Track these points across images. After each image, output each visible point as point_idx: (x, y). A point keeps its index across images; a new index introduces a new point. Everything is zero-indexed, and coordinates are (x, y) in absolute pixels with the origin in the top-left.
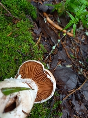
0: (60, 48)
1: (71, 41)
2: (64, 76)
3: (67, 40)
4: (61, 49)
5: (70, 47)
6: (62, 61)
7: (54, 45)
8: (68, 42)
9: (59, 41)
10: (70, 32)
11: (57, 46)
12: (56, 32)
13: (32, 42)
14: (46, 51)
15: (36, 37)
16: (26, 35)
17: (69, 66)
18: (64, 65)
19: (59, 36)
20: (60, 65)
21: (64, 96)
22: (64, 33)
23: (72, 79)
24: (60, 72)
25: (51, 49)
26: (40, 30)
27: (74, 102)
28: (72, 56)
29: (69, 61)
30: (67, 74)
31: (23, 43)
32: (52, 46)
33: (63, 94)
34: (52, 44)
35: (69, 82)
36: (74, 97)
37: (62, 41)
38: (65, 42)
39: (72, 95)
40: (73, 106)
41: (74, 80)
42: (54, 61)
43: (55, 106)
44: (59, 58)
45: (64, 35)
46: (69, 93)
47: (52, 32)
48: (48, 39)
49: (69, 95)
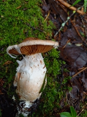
0: (69, 26)
1: (81, 20)
2: (74, 54)
4: (71, 28)
5: (80, 25)
6: (72, 40)
7: (63, 22)
8: (78, 21)
9: (69, 18)
10: (80, 10)
11: (66, 25)
13: (41, 17)
14: (55, 27)
15: (45, 13)
16: (35, 9)
17: (79, 45)
18: (74, 44)
19: (68, 14)
20: (70, 44)
21: (73, 73)
23: (82, 57)
24: (70, 50)
25: (61, 26)
26: (49, 7)
27: (83, 80)
28: (83, 34)
29: (79, 39)
30: (76, 52)
31: (32, 17)
32: (61, 24)
33: (72, 71)
34: (61, 21)
35: (79, 59)
36: (84, 75)
37: (72, 18)
38: (74, 20)
39: (82, 73)
40: (82, 84)
41: (84, 58)
42: (63, 39)
43: (64, 82)
44: (69, 36)
45: (74, 12)
46: (78, 71)
47: (61, 11)
48: (57, 16)
49: (78, 73)
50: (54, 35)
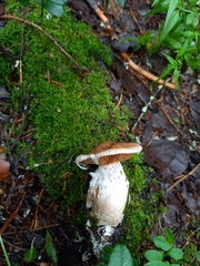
0: (155, 109)
1: (172, 96)
2: (165, 154)
3: (165, 95)
4: (157, 112)
5: (171, 106)
6: (160, 131)
7: (144, 105)
8: (167, 98)
9: (152, 98)
10: (170, 82)
11: (149, 108)
12: (145, 83)
13: (111, 103)
14: (132, 115)
15: (114, 94)
17: (172, 139)
18: (164, 137)
19: (151, 89)
20: (157, 138)
21: (167, 185)
22: (159, 84)
23: (178, 159)
24: (158, 149)
25: (141, 112)
26: (120, 84)
27: (184, 195)
28: (177, 121)
29: (172, 129)
30: (169, 151)
31: (99, 107)
32: (141, 107)
33: (165, 182)
34: (140, 103)
35: (174, 162)
36: (184, 188)
37: (158, 97)
38: (162, 99)
39: (181, 183)
40: (184, 202)
41: (182, 159)
42: (147, 131)
43: (154, 199)
44: (155, 125)
45: (160, 87)
46: (175, 181)
47: (139, 85)
48: (133, 96)
49: (175, 184)
50: (131, 127)
